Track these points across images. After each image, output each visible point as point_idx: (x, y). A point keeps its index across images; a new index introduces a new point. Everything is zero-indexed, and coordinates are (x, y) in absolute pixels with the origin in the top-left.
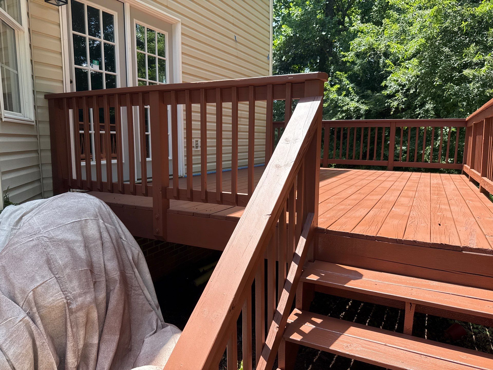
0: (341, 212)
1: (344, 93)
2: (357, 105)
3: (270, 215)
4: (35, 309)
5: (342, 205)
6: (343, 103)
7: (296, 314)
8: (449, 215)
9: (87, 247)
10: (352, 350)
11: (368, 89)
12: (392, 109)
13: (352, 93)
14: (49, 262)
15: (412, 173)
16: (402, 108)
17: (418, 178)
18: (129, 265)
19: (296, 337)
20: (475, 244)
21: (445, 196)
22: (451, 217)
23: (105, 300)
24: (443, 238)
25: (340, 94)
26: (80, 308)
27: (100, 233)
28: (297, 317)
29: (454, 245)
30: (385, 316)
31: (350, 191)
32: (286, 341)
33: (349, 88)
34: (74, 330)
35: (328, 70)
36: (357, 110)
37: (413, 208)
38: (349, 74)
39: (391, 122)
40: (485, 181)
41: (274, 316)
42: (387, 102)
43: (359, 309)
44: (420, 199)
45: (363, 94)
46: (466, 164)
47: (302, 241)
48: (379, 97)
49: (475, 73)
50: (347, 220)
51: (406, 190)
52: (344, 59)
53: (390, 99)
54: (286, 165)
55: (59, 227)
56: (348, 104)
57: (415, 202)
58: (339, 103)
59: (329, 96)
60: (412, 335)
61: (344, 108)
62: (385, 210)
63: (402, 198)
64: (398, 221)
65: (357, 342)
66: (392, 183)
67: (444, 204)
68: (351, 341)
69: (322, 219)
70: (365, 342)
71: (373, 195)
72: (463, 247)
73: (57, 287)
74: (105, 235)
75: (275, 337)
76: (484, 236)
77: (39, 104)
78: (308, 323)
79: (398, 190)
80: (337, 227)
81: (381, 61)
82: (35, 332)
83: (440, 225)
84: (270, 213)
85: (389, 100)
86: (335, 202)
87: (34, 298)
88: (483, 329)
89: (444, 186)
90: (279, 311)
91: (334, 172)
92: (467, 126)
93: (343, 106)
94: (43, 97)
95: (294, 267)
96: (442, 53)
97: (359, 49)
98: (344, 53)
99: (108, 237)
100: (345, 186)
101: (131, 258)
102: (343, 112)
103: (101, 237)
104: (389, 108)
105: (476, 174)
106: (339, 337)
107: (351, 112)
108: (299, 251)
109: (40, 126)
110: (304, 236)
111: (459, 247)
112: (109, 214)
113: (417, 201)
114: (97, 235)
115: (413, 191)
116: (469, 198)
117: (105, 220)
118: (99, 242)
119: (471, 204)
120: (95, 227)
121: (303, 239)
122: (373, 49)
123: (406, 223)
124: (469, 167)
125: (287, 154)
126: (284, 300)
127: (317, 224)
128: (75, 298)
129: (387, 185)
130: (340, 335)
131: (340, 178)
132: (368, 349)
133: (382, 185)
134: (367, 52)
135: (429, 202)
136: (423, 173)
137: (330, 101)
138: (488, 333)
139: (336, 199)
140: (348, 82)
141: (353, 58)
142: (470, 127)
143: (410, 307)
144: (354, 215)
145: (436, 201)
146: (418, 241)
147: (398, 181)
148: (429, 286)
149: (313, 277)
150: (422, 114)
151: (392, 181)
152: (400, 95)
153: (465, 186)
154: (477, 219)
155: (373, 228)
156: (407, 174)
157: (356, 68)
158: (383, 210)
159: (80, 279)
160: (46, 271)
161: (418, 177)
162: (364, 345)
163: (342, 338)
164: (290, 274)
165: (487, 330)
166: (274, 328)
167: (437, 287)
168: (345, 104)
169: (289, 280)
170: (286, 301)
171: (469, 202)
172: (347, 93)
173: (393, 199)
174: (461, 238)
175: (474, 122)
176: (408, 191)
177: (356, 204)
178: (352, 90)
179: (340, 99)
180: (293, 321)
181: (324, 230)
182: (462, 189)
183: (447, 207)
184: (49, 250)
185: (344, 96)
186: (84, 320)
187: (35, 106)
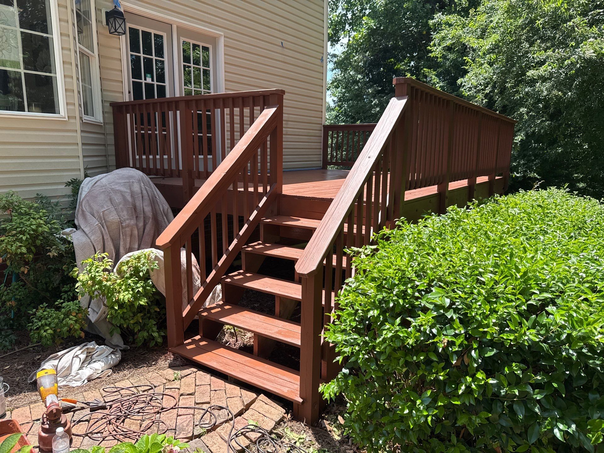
4: (103, 221)
7: (258, 243)
9: (132, 196)
14: (111, 200)
18: (160, 213)
19: (249, 249)
23: (143, 227)
26: (128, 226)
27: (141, 190)
32: (245, 253)
34: (124, 237)
38: (439, 71)
41: (236, 236)
52: (431, 55)
55: (117, 183)
73: (115, 212)
74: (144, 192)
75: (234, 246)
77: (106, 110)
78: (262, 245)
82: (104, 232)
87: (103, 216)
90: (240, 234)
94: (109, 105)
98: (431, 47)
99: (146, 193)
101: (162, 210)
103: (142, 193)
108: (261, 204)
109: (107, 126)
110: (266, 196)
112: (149, 182)
114: (139, 191)
117: (145, 184)
118: (140, 195)
120: (138, 186)
128: (125, 220)
140: (437, 80)
157: (448, 64)
159: (128, 212)
160: (109, 204)
164: (252, 216)
166: (235, 242)
169: (250, 219)
170: (245, 230)
180: (253, 245)
181: (284, 195)
184: (111, 195)
186: (130, 233)
187: (103, 111)
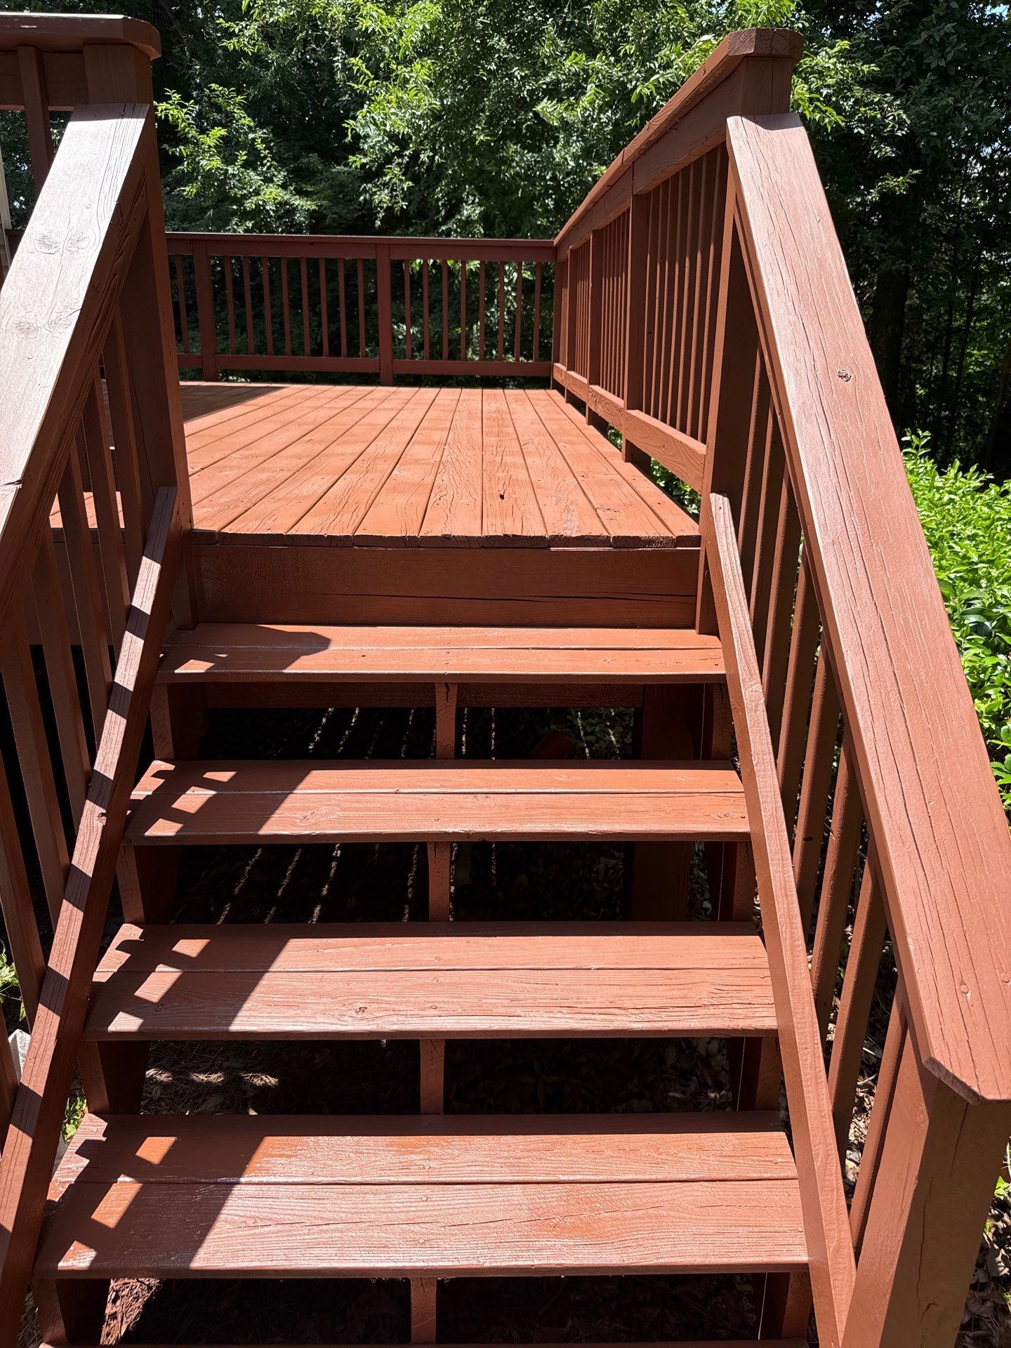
0: (262, 488)
1: (243, 156)
2: (283, 195)
3: (19, 482)
5: (263, 471)
6: (243, 188)
7: (158, 775)
8: (522, 475)
10: (317, 824)
11: (310, 149)
12: (379, 212)
13: (265, 157)
15: (438, 389)
16: (402, 208)
17: (454, 400)
19: (164, 829)
20: (575, 529)
21: (515, 437)
22: (528, 479)
24: (508, 523)
25: (230, 160)
28: (162, 781)
29: (532, 535)
30: (404, 749)
31: (283, 438)
32: (136, 848)
33: (254, 140)
35: (184, 75)
36: (286, 211)
37: (441, 466)
38: (249, 94)
39: (376, 245)
40: (596, 394)
41: (87, 788)
42: (365, 191)
43: (341, 745)
44: (459, 445)
45: (296, 165)
46: (558, 361)
47: (149, 572)
48: (342, 177)
49: (564, 115)
50: (277, 505)
51: (424, 429)
52: (231, 44)
53: (371, 182)
54: (53, 324)
56: (257, 192)
57: (446, 453)
58: (230, 188)
59: (199, 162)
60: (455, 758)
61: (249, 204)
62: (377, 476)
63: (416, 446)
64: (408, 498)
65: (328, 803)
66: (392, 414)
67: (513, 454)
68: (312, 802)
69: (206, 510)
70: (347, 797)
71: (344, 443)
72: (551, 536)
75: (98, 841)
76: (593, 511)
78: (196, 788)
79: (408, 429)
80: (250, 524)
81: (338, 61)
83: (502, 497)
84: (19, 478)
85: (370, 185)
86: (245, 466)
88: (604, 732)
89: (513, 417)
90: (102, 772)
91: (237, 391)
92: (556, 260)
93: (245, 197)
95: (132, 647)
96: (488, 51)
97: (272, 15)
98: (227, 22)
100: (269, 426)
102: (245, 215)
104: (369, 210)
105: (577, 380)
106: (282, 801)
107: (271, 217)
108: (144, 598)
110: (152, 556)
111: (542, 538)
113: (451, 451)
115: (442, 429)
116: (565, 438)
119: (567, 449)
121: (150, 565)
122: (312, 19)
123: (425, 500)
124: (565, 369)
125: (52, 288)
126: (114, 740)
127: (191, 521)
129: (381, 418)
130: (284, 796)
131: (255, 405)
132: (356, 811)
133: (368, 419)
134: (295, 28)
135: (479, 452)
136: (464, 390)
137: (202, 176)
138: (613, 739)
139: (246, 457)
140: (247, 121)
141: (254, 45)
142: (563, 262)
143: (447, 693)
144: (296, 492)
145: (495, 449)
146: (454, 537)
147: (408, 409)
148: (485, 640)
149: (195, 667)
150: (456, 231)
151: (392, 409)
152: (394, 172)
153: (558, 413)
154: (580, 479)
155: (346, 518)
156: (428, 393)
157: (268, 76)
158: (370, 476)
161: (452, 398)
162: (347, 805)
163: (291, 801)
164: (124, 667)
165: (611, 732)
166: (92, 820)
167: (503, 638)
168: (250, 193)
169: (121, 684)
170: (121, 743)
171: (565, 447)
172: (252, 158)
173: (394, 449)
174: (546, 520)
175: (570, 247)
176: (431, 429)
177: (301, 465)
178: (265, 149)
179: (234, 175)
180: (150, 793)
181: (210, 534)
182: (552, 419)
183: (519, 460)
185: (242, 166)
